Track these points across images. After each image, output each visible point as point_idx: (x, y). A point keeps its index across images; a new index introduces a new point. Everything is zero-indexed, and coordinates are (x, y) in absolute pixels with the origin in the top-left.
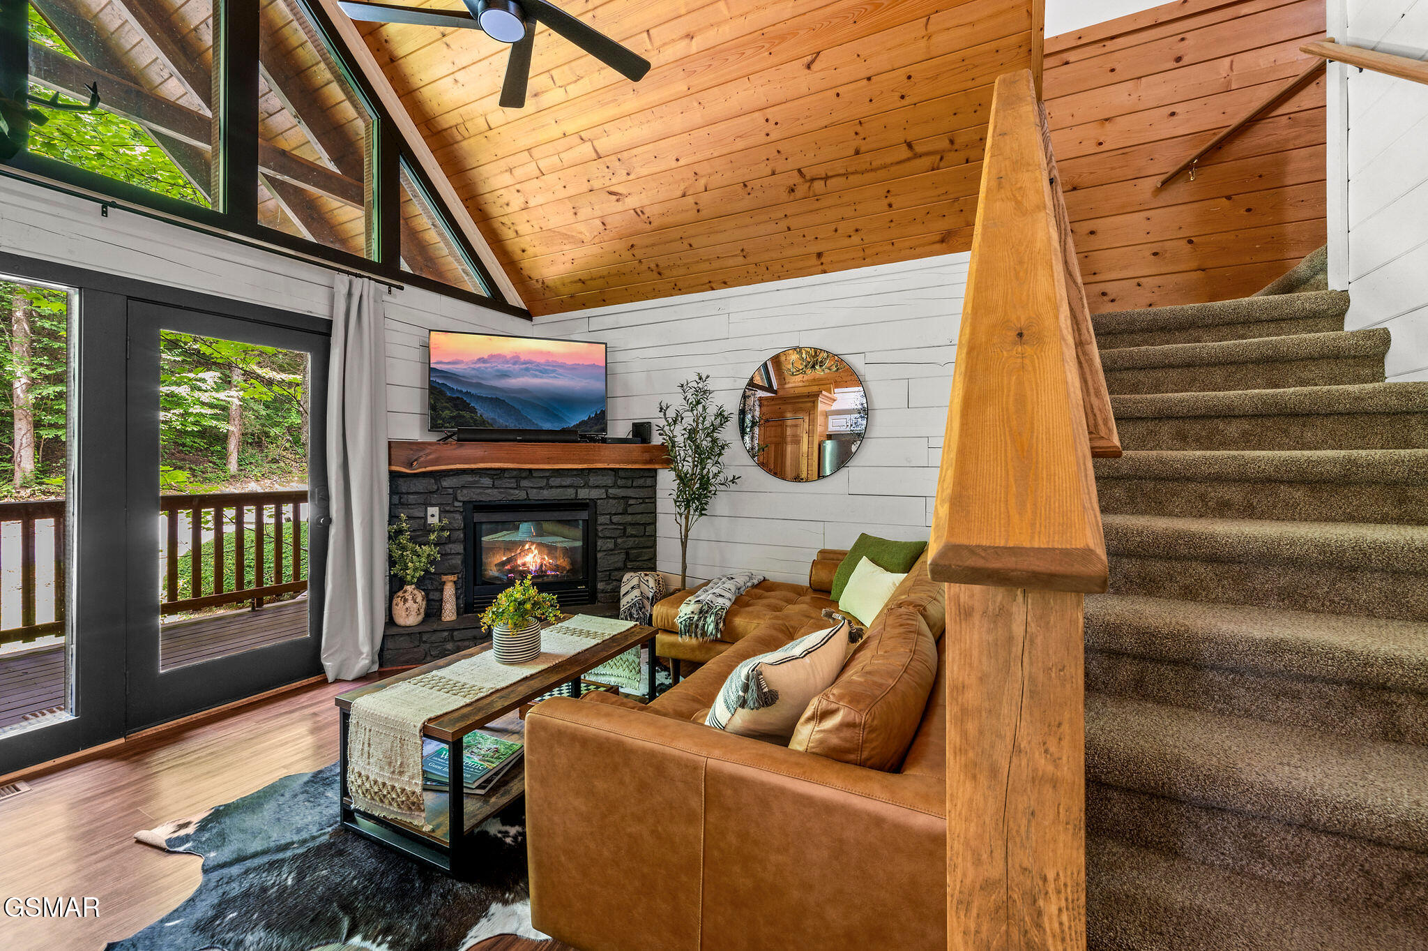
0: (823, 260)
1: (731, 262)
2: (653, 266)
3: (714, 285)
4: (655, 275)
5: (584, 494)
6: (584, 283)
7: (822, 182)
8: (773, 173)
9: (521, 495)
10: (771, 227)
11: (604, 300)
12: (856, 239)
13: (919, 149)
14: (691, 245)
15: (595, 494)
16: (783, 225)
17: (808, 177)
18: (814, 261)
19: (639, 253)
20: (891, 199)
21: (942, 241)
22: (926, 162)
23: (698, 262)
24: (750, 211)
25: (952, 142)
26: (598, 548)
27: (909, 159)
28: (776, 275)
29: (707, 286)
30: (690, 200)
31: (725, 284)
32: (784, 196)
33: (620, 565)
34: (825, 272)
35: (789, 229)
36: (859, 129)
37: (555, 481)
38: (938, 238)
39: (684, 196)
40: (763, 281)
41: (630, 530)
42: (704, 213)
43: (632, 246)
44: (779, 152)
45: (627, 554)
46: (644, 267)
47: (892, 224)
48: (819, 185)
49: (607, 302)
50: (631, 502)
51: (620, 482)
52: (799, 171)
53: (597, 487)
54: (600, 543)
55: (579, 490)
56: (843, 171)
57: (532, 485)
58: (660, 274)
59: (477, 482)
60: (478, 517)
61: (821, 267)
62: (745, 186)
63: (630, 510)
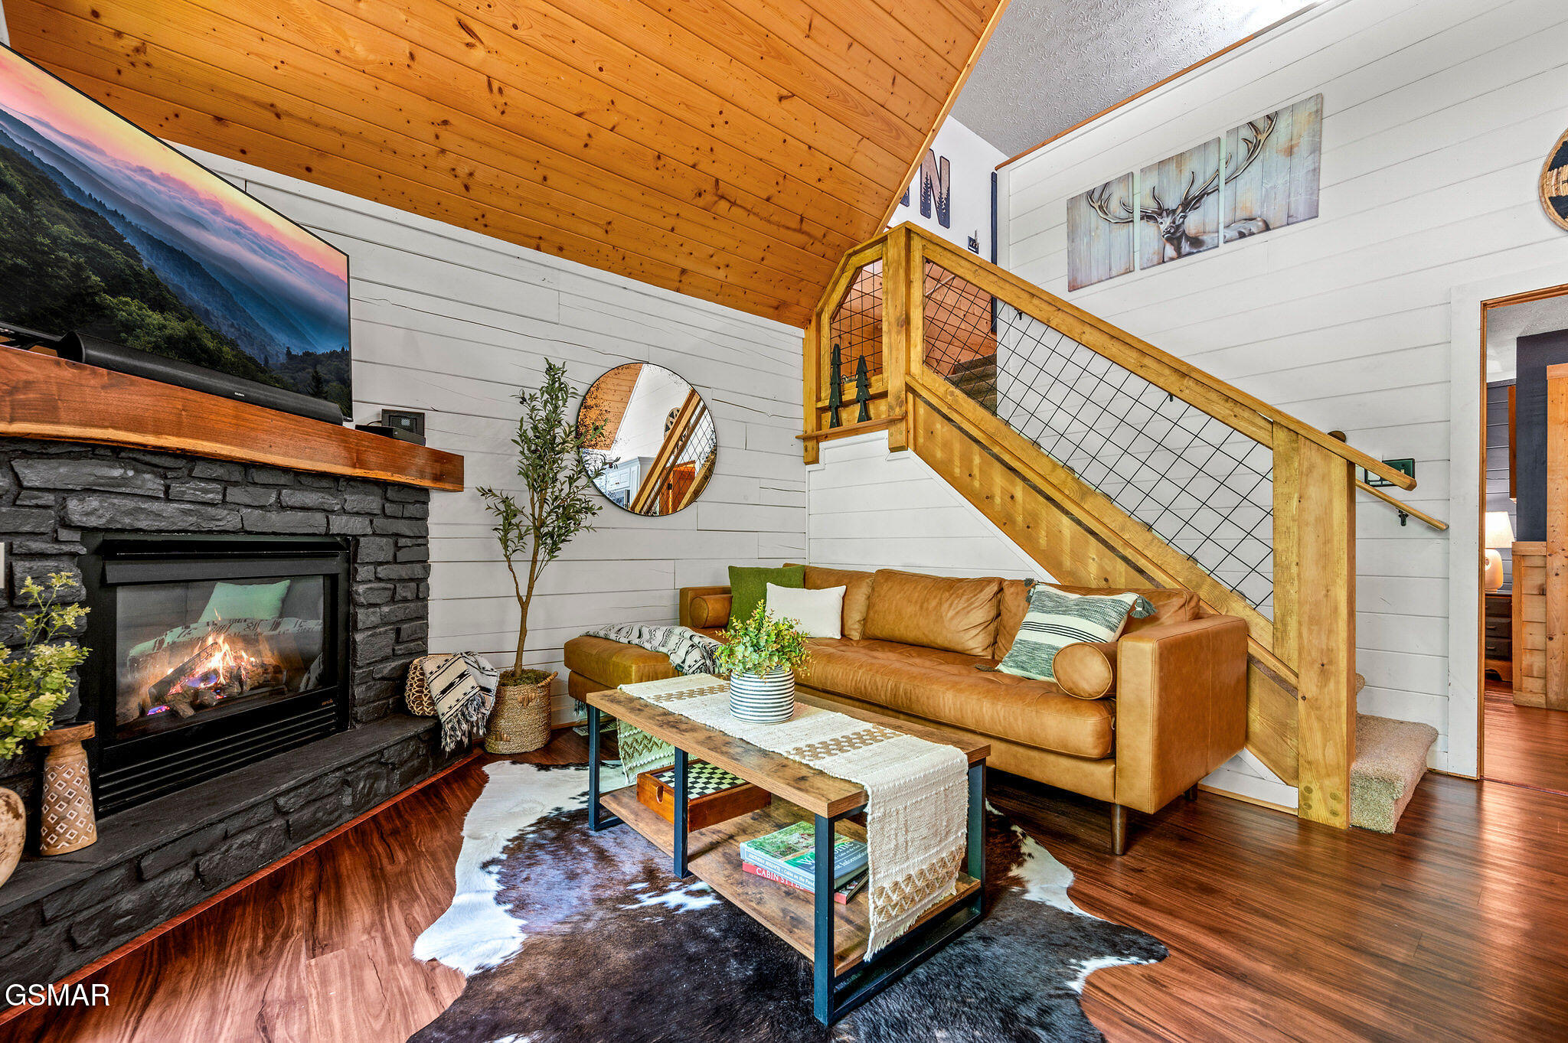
0: (683, 278)
1: (585, 229)
2: (463, 170)
3: (543, 244)
4: (458, 185)
5: (341, 525)
6: (278, 116)
7: (728, 205)
8: (694, 166)
9: (228, 520)
10: (656, 217)
11: (309, 169)
12: (721, 274)
13: (805, 227)
14: (545, 179)
15: (354, 526)
16: (669, 222)
17: (720, 193)
18: (675, 275)
19: (448, 139)
20: (768, 255)
21: (777, 308)
22: (801, 238)
23: (542, 205)
24: (648, 188)
25: (824, 236)
26: (360, 625)
27: (795, 230)
28: (628, 270)
29: (534, 242)
30: (583, 126)
31: (560, 251)
32: (688, 193)
33: (389, 651)
34: (678, 290)
35: (673, 230)
36: (781, 180)
37: (291, 497)
38: (775, 304)
39: (580, 115)
40: (609, 269)
41: (402, 592)
42: (590, 153)
43: (445, 122)
44: (712, 150)
45: (398, 631)
46: (445, 162)
47: (755, 276)
48: (723, 205)
49: (314, 174)
50: (402, 542)
51: (390, 509)
52: (717, 181)
53: (358, 514)
54: (361, 614)
55: (332, 518)
56: (749, 207)
57: (248, 501)
58: (467, 188)
59: (124, 481)
60: (115, 572)
61: (677, 284)
62: (659, 157)
63: (402, 556)
